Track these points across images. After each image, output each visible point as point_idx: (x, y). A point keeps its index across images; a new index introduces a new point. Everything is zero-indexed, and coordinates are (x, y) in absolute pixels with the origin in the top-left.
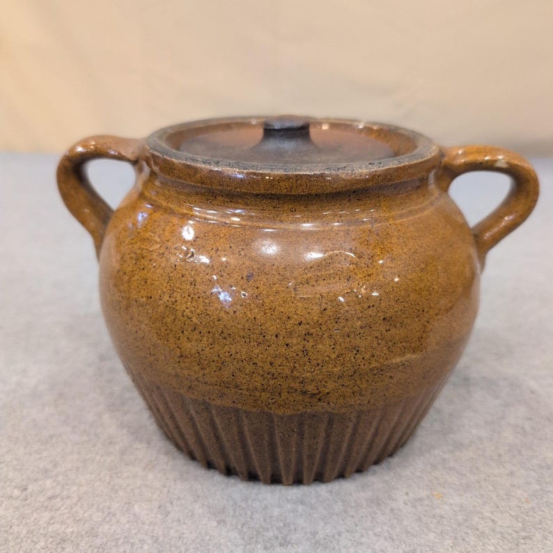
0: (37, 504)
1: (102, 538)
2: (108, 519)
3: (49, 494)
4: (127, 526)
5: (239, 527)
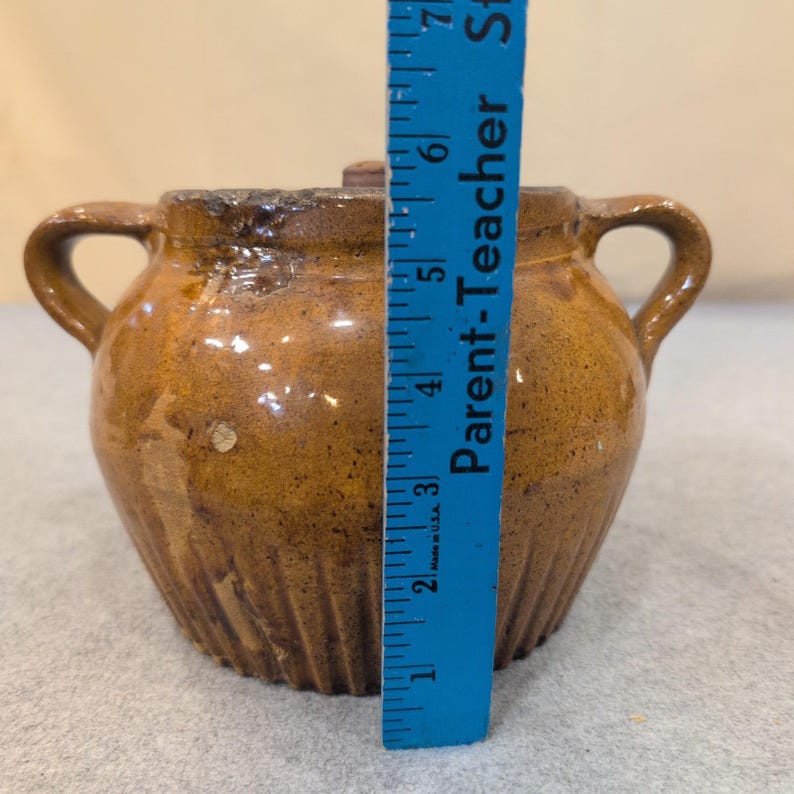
0: (5, 737)
1: (102, 782)
2: (113, 756)
3: (26, 723)
4: (143, 766)
5: (321, 765)
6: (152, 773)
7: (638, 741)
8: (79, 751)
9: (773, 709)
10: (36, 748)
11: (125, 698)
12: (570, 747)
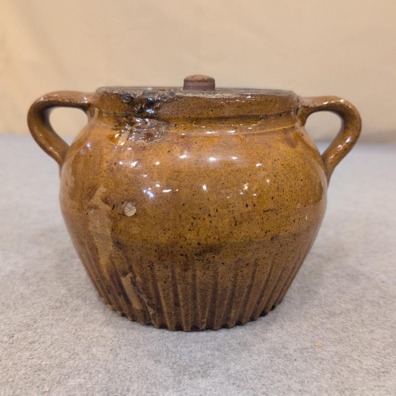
0: (21, 347)
1: (68, 369)
2: (73, 357)
3: (30, 340)
4: (87, 361)
5: (171, 365)
6: (91, 365)
7: (319, 355)
8: (56, 354)
9: (382, 343)
10: (36, 352)
11: (76, 330)
12: (287, 358)
